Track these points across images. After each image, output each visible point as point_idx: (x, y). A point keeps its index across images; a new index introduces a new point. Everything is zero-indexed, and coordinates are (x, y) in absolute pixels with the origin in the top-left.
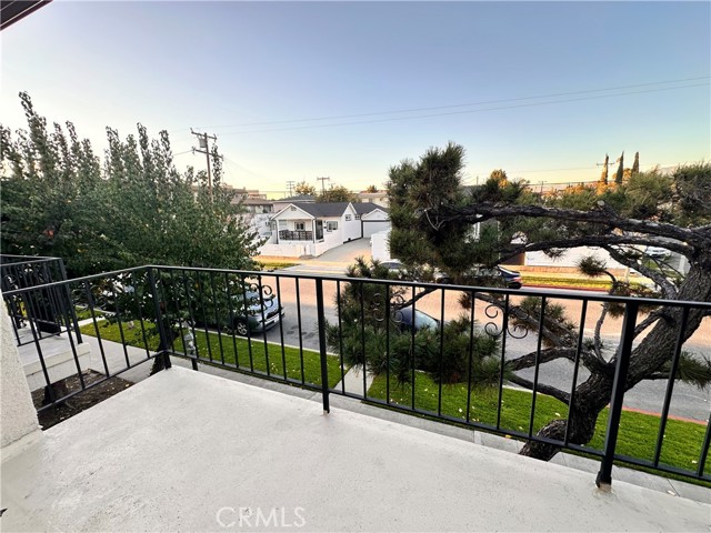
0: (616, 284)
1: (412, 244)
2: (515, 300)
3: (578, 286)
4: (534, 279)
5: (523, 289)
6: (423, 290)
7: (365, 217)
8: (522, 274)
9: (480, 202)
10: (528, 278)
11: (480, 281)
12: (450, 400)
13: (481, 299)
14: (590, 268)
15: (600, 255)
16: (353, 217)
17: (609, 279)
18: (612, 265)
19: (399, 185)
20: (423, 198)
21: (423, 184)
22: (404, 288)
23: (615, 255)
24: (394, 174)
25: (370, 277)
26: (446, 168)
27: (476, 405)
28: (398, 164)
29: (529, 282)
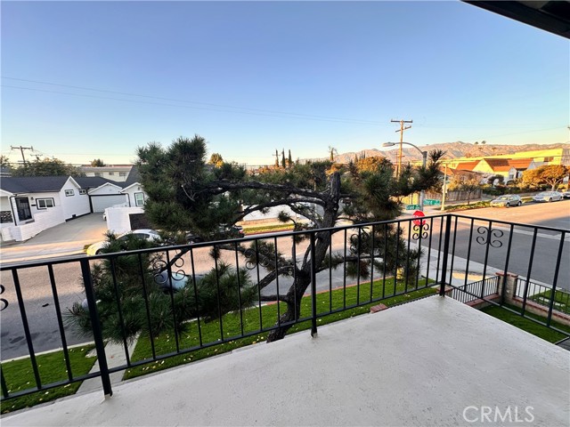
0: (296, 225)
1: (174, 214)
2: (247, 245)
3: (275, 229)
4: (251, 229)
5: (246, 237)
6: (179, 251)
7: (92, 192)
8: (244, 227)
9: (220, 179)
10: (247, 229)
11: (224, 236)
12: (210, 336)
13: (226, 249)
14: (283, 217)
15: (286, 209)
16: (76, 192)
17: (292, 222)
18: (292, 214)
19: (151, 164)
20: (177, 176)
21: (177, 165)
22: (160, 253)
23: (294, 209)
24: (143, 154)
25: (126, 249)
26: (196, 154)
27: (230, 331)
28: (146, 146)
29: (248, 232)
